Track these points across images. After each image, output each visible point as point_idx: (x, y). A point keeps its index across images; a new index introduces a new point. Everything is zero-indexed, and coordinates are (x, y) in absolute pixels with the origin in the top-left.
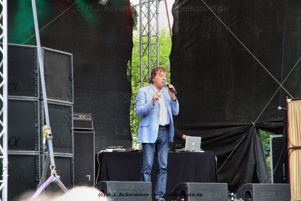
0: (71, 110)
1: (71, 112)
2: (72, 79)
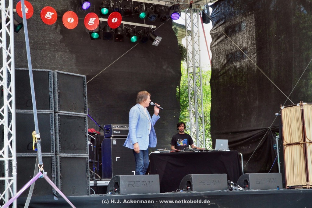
0: (86, 120)
2: (86, 95)
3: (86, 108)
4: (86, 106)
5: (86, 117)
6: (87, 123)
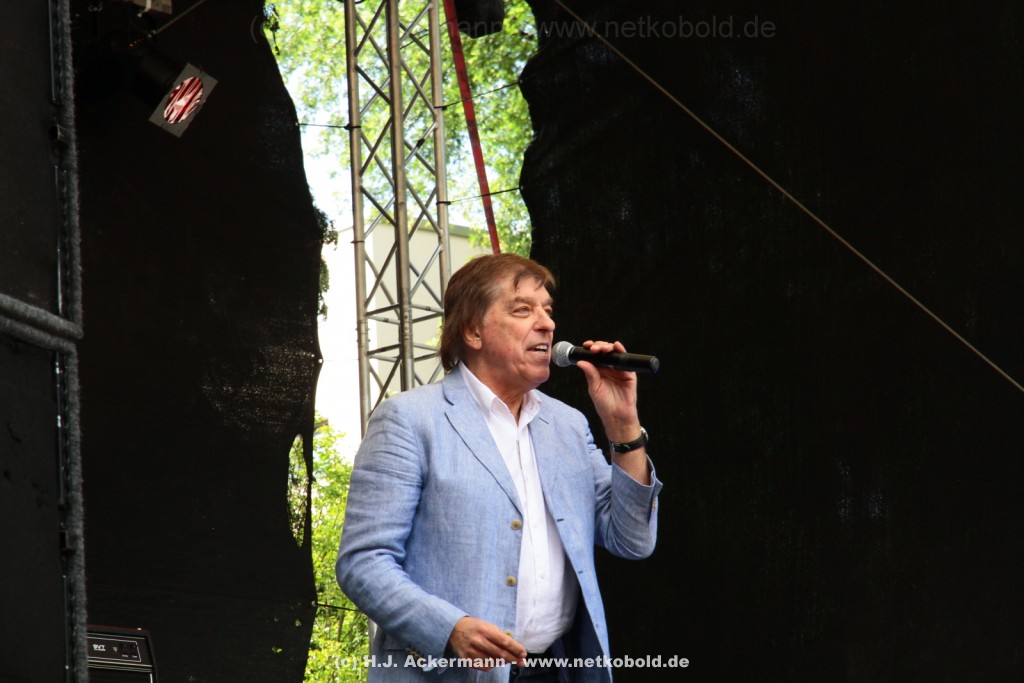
0: (65, 383)
1: (65, 401)
2: (66, 136)
3: (68, 266)
4: (67, 249)
5: (64, 355)
6: (75, 415)
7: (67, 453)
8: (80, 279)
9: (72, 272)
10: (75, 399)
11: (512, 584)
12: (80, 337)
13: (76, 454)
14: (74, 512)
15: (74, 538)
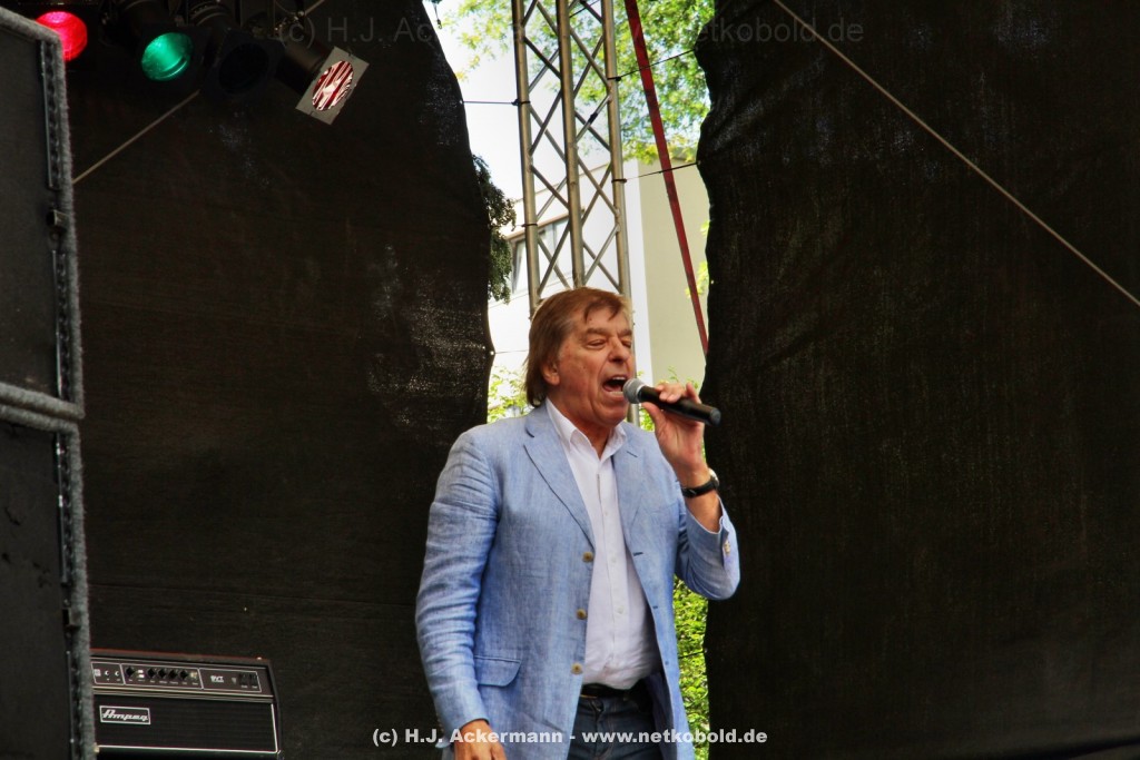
0: (66, 464)
1: (67, 480)
2: (64, 221)
4: (67, 332)
5: (65, 436)
6: (77, 494)
7: (69, 531)
8: (80, 360)
9: (72, 355)
10: (77, 478)
11: (583, 617)
12: (81, 417)
13: (80, 532)
14: (78, 588)
15: (78, 615)
